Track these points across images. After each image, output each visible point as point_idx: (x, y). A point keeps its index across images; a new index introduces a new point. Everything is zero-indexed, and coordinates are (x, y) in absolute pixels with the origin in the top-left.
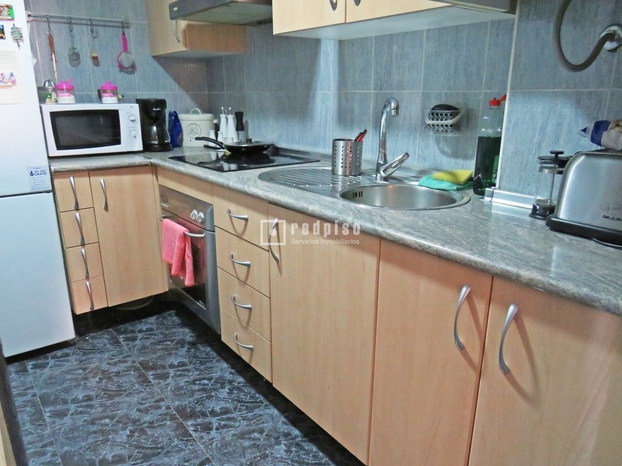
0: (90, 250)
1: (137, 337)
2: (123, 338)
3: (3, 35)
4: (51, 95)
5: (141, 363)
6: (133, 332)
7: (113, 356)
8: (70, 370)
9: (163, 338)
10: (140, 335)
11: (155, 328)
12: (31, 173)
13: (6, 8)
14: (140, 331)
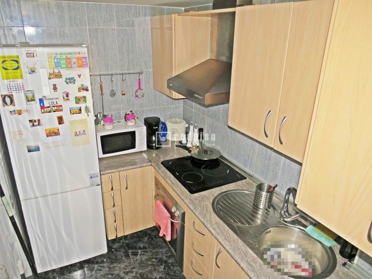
0: (117, 209)
1: (138, 253)
2: (131, 252)
3: (80, 112)
4: (100, 122)
5: (140, 274)
6: (136, 248)
7: (126, 267)
8: (105, 275)
9: (152, 255)
10: (140, 251)
11: (147, 247)
12: (91, 177)
13: (83, 98)
14: (140, 248)
